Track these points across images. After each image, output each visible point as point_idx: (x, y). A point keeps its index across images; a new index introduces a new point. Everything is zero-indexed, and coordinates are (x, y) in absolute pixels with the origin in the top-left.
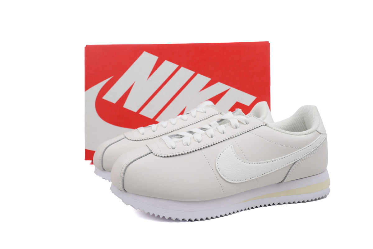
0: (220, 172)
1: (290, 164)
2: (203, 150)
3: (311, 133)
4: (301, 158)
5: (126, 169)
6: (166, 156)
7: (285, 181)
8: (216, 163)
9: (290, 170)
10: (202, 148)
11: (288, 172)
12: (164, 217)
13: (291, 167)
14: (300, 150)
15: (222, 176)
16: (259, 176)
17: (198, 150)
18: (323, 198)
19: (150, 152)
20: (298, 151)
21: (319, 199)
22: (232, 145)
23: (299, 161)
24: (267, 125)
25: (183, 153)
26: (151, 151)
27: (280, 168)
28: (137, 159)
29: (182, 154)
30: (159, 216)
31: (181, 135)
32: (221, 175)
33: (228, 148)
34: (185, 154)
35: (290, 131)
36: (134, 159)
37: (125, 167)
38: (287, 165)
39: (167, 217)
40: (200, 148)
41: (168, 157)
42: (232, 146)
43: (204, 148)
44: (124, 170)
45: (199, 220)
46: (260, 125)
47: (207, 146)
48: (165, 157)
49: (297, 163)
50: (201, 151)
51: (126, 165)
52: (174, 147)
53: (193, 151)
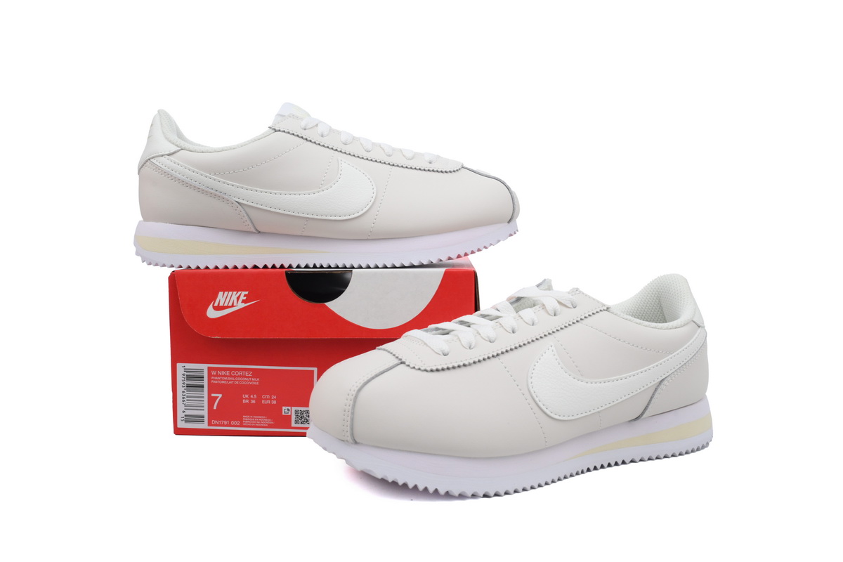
0: (537, 399)
1: (654, 383)
2: (502, 357)
3: (685, 325)
4: (672, 371)
5: (356, 397)
6: (434, 368)
7: (644, 416)
8: (530, 382)
9: (653, 394)
10: (500, 352)
11: (652, 398)
12: (436, 491)
13: (656, 390)
14: (671, 356)
15: (541, 406)
16: (605, 407)
17: (493, 356)
18: (703, 447)
19: (397, 361)
20: (667, 358)
21: (698, 450)
22: (553, 348)
23: (669, 378)
24: (610, 309)
25: (467, 363)
26: (401, 360)
27: (639, 391)
28: (377, 376)
29: (464, 365)
30: (426, 489)
31: (445, 329)
32: (540, 404)
33: (547, 354)
34: (470, 364)
35: (650, 321)
36: (370, 377)
37: (354, 393)
38: (650, 385)
39: (442, 492)
40: (495, 354)
41: (437, 370)
42: (555, 350)
43: (502, 353)
44: (353, 397)
45: (503, 493)
46: (598, 310)
47: (509, 349)
48: (432, 371)
49: (665, 382)
50: (497, 358)
51: (357, 389)
52: (446, 352)
53: (484, 359)
